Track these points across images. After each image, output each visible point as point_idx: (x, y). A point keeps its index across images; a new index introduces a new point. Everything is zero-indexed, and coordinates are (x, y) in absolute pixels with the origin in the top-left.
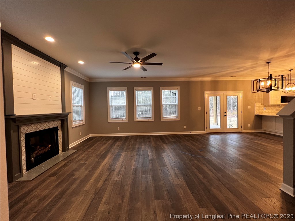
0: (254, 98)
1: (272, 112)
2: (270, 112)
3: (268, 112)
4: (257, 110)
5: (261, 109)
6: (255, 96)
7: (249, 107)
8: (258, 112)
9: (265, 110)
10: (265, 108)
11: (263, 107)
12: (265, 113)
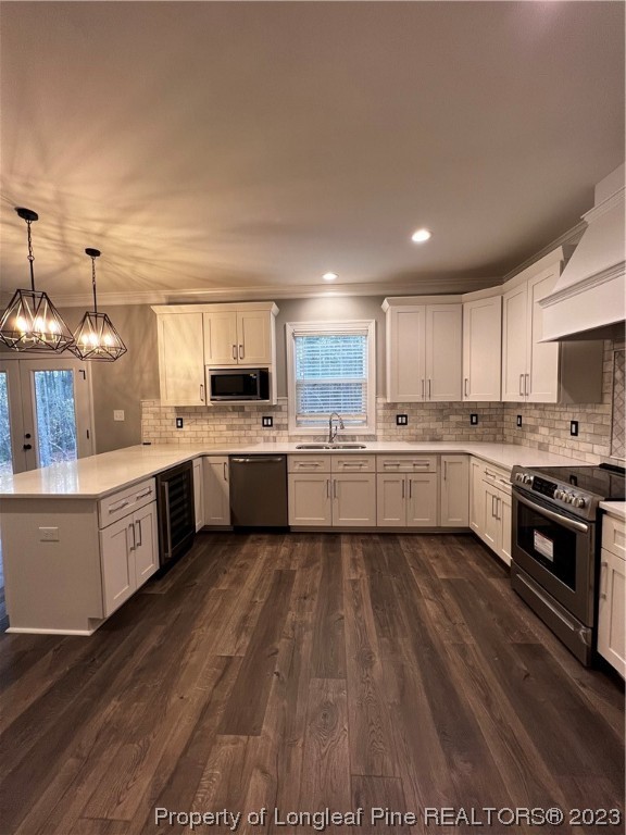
0: (137, 378)
1: (211, 435)
2: (199, 434)
3: (194, 434)
4: (150, 429)
5: (164, 422)
6: (142, 372)
7: (119, 415)
8: (153, 434)
9: (181, 427)
10: (181, 420)
11: (172, 416)
12: (183, 440)
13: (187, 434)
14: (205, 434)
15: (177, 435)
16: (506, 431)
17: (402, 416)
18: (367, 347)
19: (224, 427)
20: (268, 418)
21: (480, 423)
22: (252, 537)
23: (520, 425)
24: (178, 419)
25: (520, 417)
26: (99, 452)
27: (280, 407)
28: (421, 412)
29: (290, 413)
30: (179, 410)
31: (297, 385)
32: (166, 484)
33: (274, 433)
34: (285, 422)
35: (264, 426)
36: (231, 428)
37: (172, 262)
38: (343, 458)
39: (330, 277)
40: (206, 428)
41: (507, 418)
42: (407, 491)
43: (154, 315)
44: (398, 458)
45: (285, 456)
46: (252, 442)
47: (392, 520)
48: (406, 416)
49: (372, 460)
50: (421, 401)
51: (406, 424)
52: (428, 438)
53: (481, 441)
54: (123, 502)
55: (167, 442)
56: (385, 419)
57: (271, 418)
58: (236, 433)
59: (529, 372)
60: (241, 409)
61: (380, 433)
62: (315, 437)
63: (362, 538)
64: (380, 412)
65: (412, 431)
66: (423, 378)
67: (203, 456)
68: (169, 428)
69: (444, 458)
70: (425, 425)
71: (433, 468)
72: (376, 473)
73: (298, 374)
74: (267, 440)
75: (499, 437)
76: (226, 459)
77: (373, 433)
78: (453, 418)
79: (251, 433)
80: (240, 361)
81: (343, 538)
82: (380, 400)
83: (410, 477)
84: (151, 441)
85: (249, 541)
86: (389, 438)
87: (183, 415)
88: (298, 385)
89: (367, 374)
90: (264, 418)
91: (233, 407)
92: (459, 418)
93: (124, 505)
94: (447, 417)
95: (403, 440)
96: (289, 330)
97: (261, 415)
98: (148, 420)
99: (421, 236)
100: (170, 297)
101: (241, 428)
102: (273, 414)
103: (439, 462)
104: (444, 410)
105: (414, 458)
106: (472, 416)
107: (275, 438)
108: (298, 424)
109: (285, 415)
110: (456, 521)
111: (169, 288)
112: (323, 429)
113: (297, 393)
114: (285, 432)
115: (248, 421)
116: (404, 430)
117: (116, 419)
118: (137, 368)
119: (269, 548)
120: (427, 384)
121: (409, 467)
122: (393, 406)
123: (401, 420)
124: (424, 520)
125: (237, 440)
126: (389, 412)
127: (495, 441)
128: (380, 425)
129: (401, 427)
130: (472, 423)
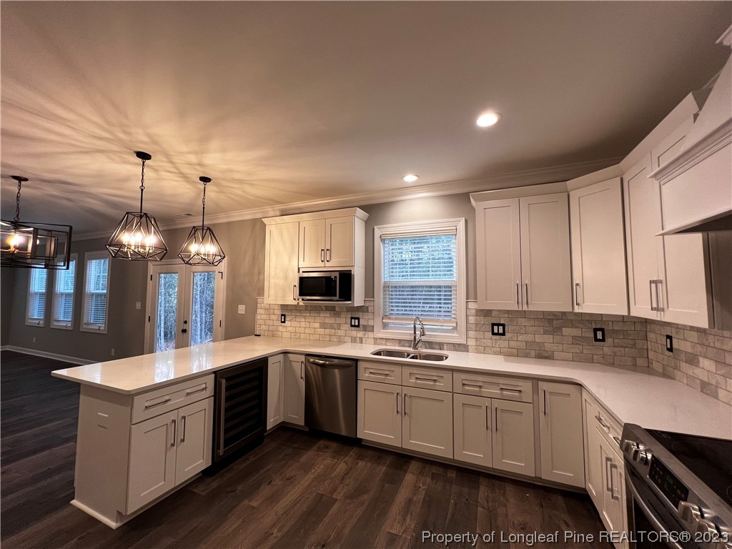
1: (307, 331)
2: (298, 330)
3: (293, 330)
4: (262, 322)
5: (272, 317)
7: (241, 309)
8: (263, 327)
9: (284, 322)
10: (284, 315)
11: (279, 312)
12: (285, 335)
13: (288, 329)
14: (302, 330)
15: (281, 329)
16: (651, 355)
17: (498, 325)
18: (457, 248)
19: (317, 325)
20: (355, 318)
21: (609, 341)
22: (322, 443)
23: (671, 350)
24: (282, 315)
25: (669, 337)
26: (225, 340)
27: (367, 307)
28: (523, 321)
29: (376, 314)
30: (284, 307)
31: (384, 287)
32: (224, 381)
33: (360, 334)
34: (371, 323)
35: (352, 326)
36: (323, 326)
37: (267, 180)
38: (415, 371)
39: (410, 178)
40: (303, 324)
41: (651, 336)
42: (493, 423)
43: (264, 226)
44: (480, 378)
45: (355, 361)
46: (340, 342)
47: (473, 455)
48: (503, 325)
49: (448, 375)
50: (516, 308)
51: (503, 334)
52: (533, 353)
53: (612, 365)
54: (167, 398)
55: (273, 335)
56: (478, 327)
57: (358, 319)
58: (327, 331)
59: (662, 278)
60: (332, 309)
61: (471, 343)
62: (400, 342)
63: (435, 470)
64: (472, 319)
65: (513, 344)
66: (518, 281)
67: (285, 353)
68: (276, 323)
69: (543, 385)
70: (529, 338)
71: (527, 396)
72: (453, 393)
73: (385, 274)
74: (354, 340)
75: (640, 362)
76: (303, 358)
77: (463, 341)
78: (566, 331)
79: (341, 333)
80: (327, 264)
81: (414, 466)
82: (472, 306)
83: (496, 403)
84: (262, 333)
85: (315, 448)
86: (482, 349)
87: (286, 312)
88: (386, 287)
89: (456, 276)
90: (352, 318)
91: (326, 307)
92: (576, 332)
93: (167, 401)
94: (559, 329)
95: (500, 353)
96: (378, 233)
97: (349, 316)
98: (261, 315)
99: (487, 119)
100: (282, 211)
101: (331, 327)
102: (360, 315)
103: (535, 390)
104: (554, 322)
105: (501, 381)
106: (595, 330)
107: (361, 339)
108: (385, 326)
109: (370, 316)
110: (563, 475)
111: (280, 203)
112: (407, 334)
113: (384, 295)
114: (371, 335)
115: (338, 320)
116: (502, 342)
117: (239, 312)
118: (256, 271)
119: (328, 461)
120: (523, 290)
121: (495, 391)
122: (486, 313)
123: (498, 329)
124: (516, 464)
125: (328, 338)
126: (482, 320)
127: (634, 368)
128: (472, 334)
129: (498, 337)
130: (596, 340)
